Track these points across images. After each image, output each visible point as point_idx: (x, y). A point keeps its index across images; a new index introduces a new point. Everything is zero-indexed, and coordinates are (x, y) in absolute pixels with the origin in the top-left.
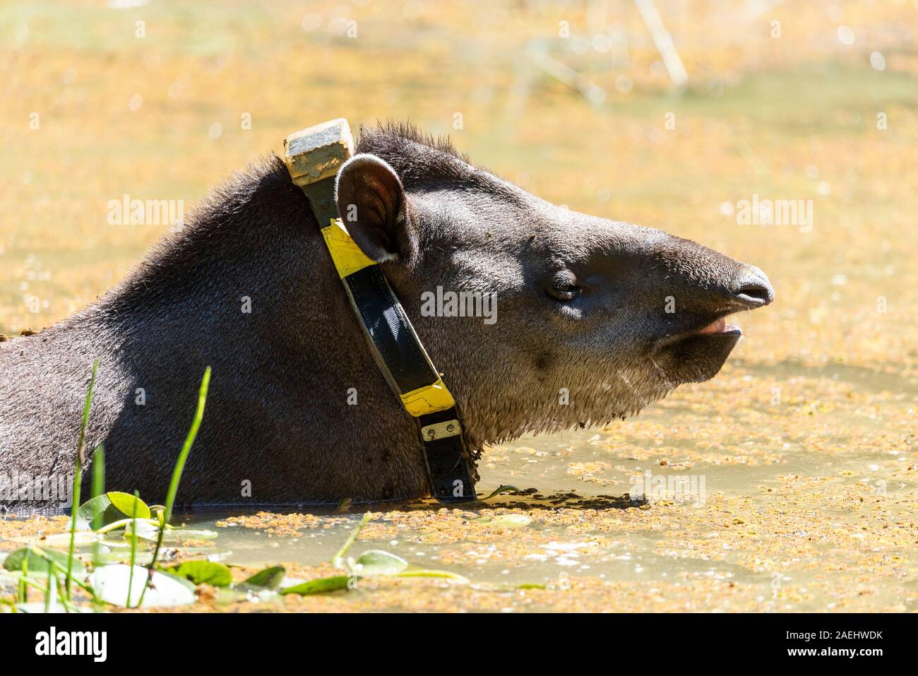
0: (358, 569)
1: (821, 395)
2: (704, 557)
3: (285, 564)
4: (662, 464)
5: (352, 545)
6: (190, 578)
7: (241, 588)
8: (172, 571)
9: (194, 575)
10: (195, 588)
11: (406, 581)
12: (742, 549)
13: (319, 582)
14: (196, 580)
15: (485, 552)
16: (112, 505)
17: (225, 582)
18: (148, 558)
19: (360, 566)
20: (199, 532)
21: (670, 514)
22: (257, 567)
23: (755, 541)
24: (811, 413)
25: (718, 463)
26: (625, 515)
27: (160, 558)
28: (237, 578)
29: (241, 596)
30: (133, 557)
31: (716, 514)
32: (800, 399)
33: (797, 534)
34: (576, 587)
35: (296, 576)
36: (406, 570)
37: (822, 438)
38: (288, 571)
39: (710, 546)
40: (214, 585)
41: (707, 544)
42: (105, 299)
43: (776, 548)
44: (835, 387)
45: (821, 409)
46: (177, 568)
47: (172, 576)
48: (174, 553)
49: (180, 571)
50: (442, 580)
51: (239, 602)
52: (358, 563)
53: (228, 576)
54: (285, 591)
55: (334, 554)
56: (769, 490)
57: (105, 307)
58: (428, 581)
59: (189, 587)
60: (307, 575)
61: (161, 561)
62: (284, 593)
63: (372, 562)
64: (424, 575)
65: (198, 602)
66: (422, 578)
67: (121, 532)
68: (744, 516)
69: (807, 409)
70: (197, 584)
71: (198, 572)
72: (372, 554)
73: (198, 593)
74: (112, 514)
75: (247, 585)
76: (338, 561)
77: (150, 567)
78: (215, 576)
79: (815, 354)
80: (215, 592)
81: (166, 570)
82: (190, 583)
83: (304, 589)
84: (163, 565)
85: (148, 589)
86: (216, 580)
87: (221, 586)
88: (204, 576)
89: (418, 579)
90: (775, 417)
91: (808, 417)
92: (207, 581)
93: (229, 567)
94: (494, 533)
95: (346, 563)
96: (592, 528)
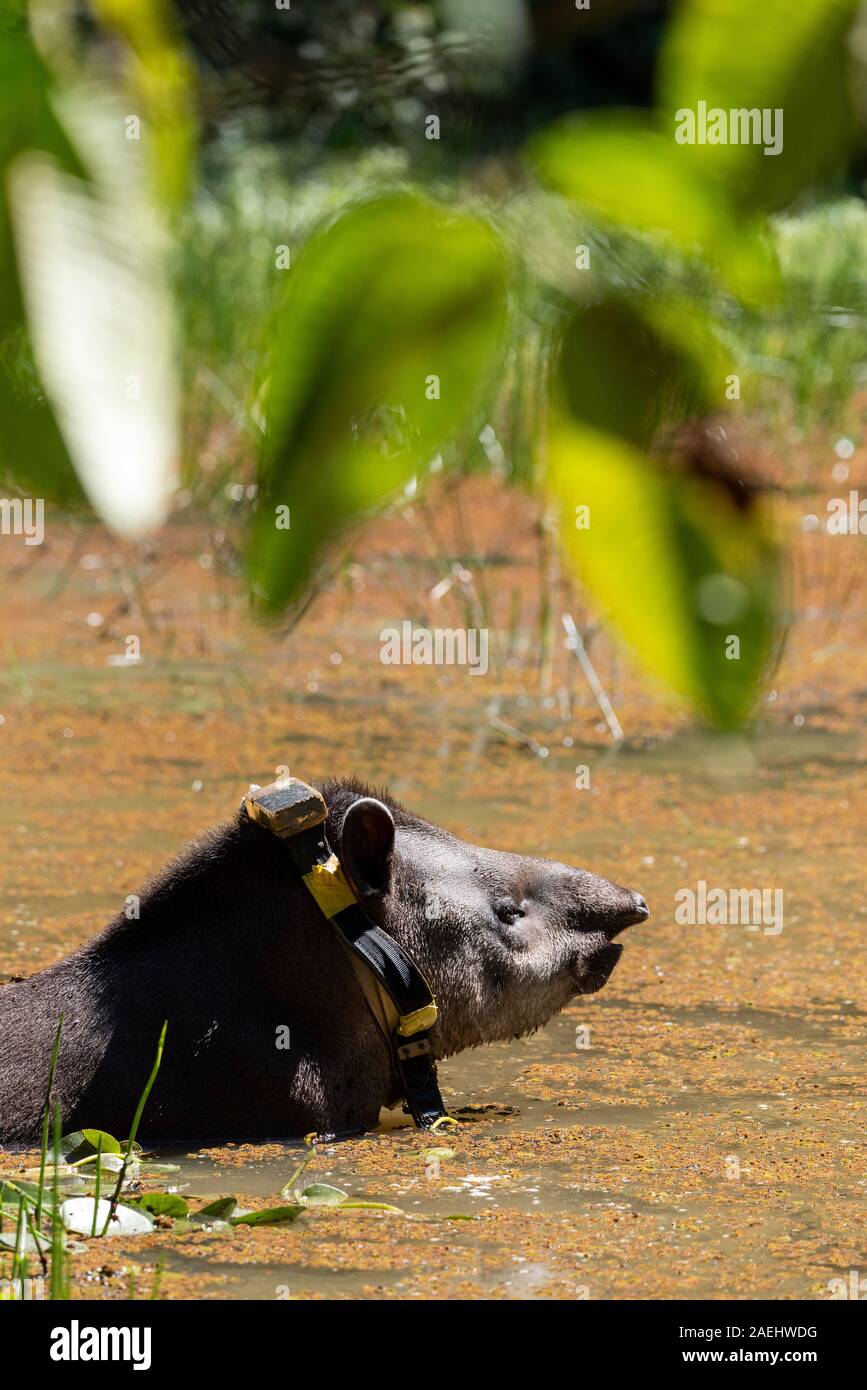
0: (304, 1201)
1: (730, 1040)
2: (604, 1190)
3: (237, 1196)
4: (560, 1105)
5: (298, 1178)
6: (150, 1209)
7: (196, 1218)
8: (134, 1203)
9: (155, 1206)
10: (154, 1218)
11: (346, 1212)
12: (639, 1182)
13: (267, 1212)
14: (156, 1211)
15: (407, 1183)
16: (86, 1141)
17: (182, 1212)
18: (111, 1190)
19: (305, 1198)
20: (164, 1166)
21: (578, 1148)
22: (212, 1198)
23: (651, 1174)
24: (715, 1057)
25: (613, 1103)
26: (538, 1149)
27: (123, 1189)
28: (193, 1208)
29: (196, 1226)
30: (97, 1189)
31: (619, 1148)
32: (709, 1043)
33: (691, 1168)
34: (500, 1218)
35: (247, 1207)
36: (347, 1201)
37: (720, 1080)
38: (238, 1204)
39: (611, 1179)
40: (172, 1217)
41: (608, 1178)
42: (87, 945)
43: (669, 1182)
44: (743, 1032)
45: (725, 1054)
46: (138, 1200)
47: (134, 1208)
48: (137, 1185)
49: (141, 1203)
50: (379, 1211)
51: (194, 1231)
52: (303, 1195)
53: (184, 1206)
54: (236, 1221)
55: (283, 1187)
56: (668, 1125)
57: (89, 953)
58: (366, 1212)
59: (149, 1218)
60: (255, 1205)
61: (126, 1193)
62: (234, 1223)
63: (316, 1194)
64: (363, 1207)
65: (157, 1232)
66: (362, 1209)
67: (93, 1165)
68: (644, 1150)
69: (712, 1053)
70: (156, 1215)
71: (158, 1204)
72: (316, 1186)
73: (156, 1223)
74: (87, 1149)
75: (201, 1215)
76: (286, 1192)
77: (113, 1200)
78: (173, 1207)
79: (727, 1000)
80: (173, 1222)
81: (128, 1202)
82: (150, 1214)
83: (253, 1219)
84: (126, 1197)
85: (112, 1221)
86: (174, 1211)
87: (178, 1216)
88: (162, 1207)
89: (358, 1210)
90: (681, 1061)
91: (711, 1062)
92: (165, 1212)
93: (187, 1198)
94: (422, 1165)
95: (292, 1194)
96: (509, 1161)
